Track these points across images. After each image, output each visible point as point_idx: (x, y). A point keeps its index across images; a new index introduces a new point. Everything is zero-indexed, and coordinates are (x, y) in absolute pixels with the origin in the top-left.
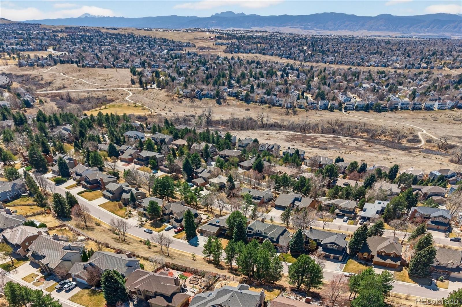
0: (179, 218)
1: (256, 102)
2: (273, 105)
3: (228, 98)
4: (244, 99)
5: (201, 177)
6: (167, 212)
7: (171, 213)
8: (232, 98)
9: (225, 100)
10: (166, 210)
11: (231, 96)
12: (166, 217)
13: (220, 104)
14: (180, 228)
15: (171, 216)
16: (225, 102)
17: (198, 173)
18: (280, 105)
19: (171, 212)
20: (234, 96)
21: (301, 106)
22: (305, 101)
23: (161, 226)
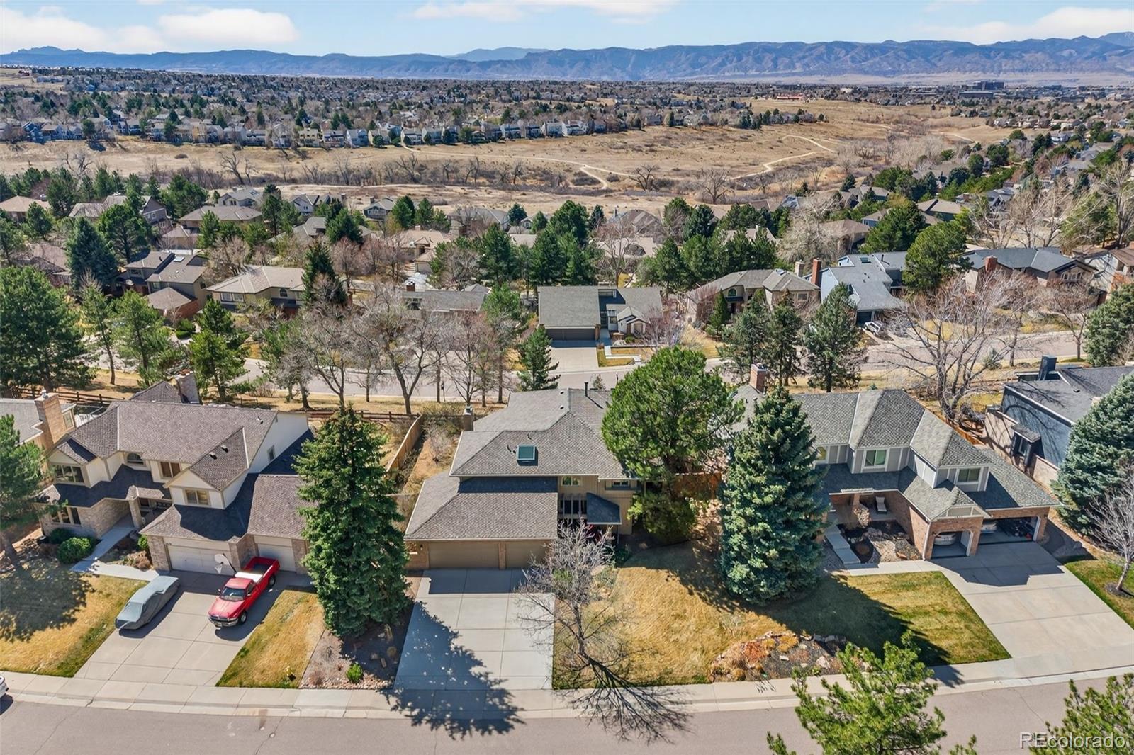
0: (217, 501)
1: (197, 141)
2: (244, 144)
3: (120, 137)
4: (163, 137)
5: (163, 285)
6: (96, 473)
7: (132, 472)
8: (129, 137)
9: (111, 141)
10: (89, 456)
11: (126, 134)
12: (94, 516)
13: (102, 149)
14: (256, 577)
15: (135, 493)
16: (114, 146)
17: (147, 272)
18: (260, 143)
19: (123, 469)
20: (133, 134)
21: (311, 141)
22: (315, 132)
23: (73, 596)
